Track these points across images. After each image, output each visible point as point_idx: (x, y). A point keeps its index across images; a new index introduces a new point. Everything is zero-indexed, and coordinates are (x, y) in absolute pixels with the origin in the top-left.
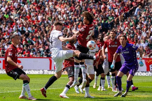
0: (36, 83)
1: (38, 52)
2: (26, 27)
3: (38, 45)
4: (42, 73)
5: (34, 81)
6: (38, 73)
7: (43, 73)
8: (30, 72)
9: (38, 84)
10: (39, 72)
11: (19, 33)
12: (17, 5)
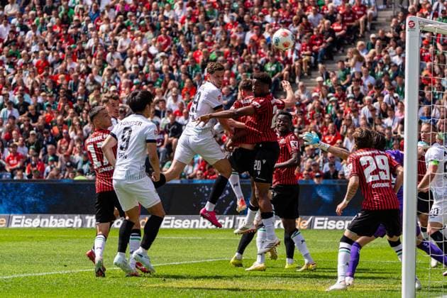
0: (64, 252)
1: (68, 164)
2: (32, 93)
3: (66, 145)
4: (80, 225)
5: (59, 247)
6: (68, 225)
7: (82, 224)
8: (45, 223)
9: (70, 255)
10: (71, 222)
11: (15, 111)
12: (8, 33)
